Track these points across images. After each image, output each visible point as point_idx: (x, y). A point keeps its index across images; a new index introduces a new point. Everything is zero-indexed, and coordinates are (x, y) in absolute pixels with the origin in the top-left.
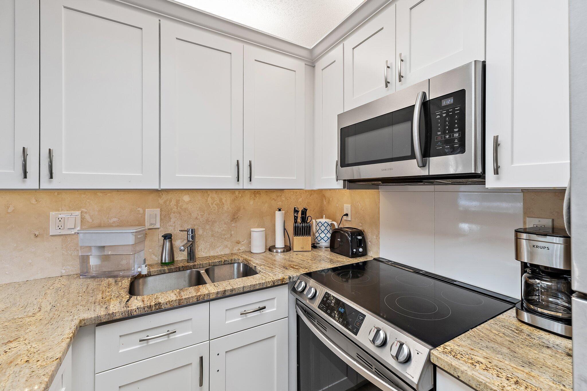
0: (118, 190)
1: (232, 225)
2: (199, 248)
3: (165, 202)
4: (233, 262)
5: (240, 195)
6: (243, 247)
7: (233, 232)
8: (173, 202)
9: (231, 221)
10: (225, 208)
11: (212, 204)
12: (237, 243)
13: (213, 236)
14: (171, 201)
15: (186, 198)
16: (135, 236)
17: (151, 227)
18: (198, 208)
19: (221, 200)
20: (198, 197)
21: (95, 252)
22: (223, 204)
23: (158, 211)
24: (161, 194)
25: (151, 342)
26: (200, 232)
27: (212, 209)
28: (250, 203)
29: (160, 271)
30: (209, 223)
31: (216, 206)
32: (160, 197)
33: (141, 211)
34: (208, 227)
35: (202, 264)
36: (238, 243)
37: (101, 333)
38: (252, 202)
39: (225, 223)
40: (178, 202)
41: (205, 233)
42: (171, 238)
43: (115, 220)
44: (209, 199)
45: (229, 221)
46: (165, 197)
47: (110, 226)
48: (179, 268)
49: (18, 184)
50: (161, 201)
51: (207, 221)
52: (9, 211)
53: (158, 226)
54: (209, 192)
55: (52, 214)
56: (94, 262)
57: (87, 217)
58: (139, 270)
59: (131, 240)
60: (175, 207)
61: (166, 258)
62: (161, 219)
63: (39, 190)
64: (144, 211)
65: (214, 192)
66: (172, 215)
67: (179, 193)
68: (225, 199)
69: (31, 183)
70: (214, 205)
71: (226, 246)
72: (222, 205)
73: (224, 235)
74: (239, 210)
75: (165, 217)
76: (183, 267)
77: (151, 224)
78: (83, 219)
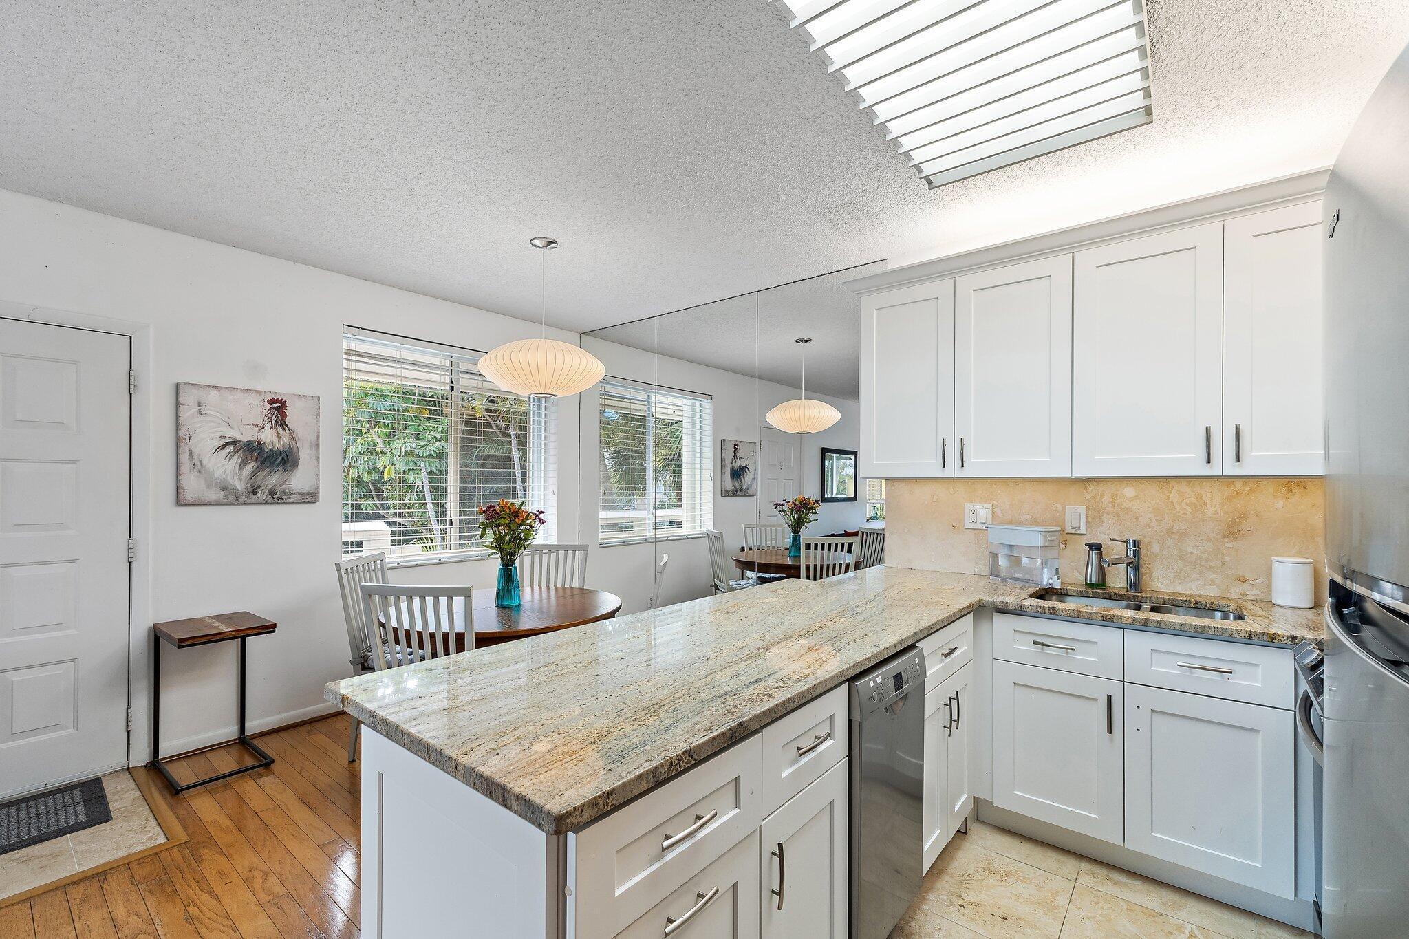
0: (1031, 479)
1: (1227, 545)
2: (1154, 575)
3: (1094, 497)
4: (1215, 608)
5: (1248, 489)
6: (1255, 592)
7: (1227, 559)
8: (1107, 498)
9: (1224, 537)
10: (1210, 511)
11: (1180, 503)
12: (1240, 580)
13: (1181, 558)
14: (1102, 496)
15: (1129, 491)
16: (1045, 536)
17: (1074, 531)
18: (1150, 510)
19: (1199, 497)
20: (1152, 490)
21: (1004, 551)
22: (1205, 504)
23: (1082, 510)
24: (1087, 485)
25: (1047, 650)
26: (1152, 548)
27: (1179, 512)
28: (1277, 505)
29: (1081, 591)
30: (1173, 536)
31: (1188, 508)
32: (1086, 488)
33: (1060, 508)
34: (1170, 542)
35: (1151, 597)
36: (1242, 580)
37: (999, 621)
38: (1280, 504)
39: (1209, 540)
40: (1114, 497)
41: (1165, 552)
42: (1100, 549)
43: (1028, 517)
44: (1173, 494)
45: (1220, 536)
46: (1093, 488)
47: (1021, 523)
48: (1110, 594)
49: (939, 473)
50: (1088, 496)
51: (1170, 532)
52: (934, 500)
53: (1083, 530)
54: (1173, 482)
55: (968, 505)
56: (1003, 562)
57: (998, 511)
58: (1050, 581)
59: (1039, 541)
60: (1110, 505)
61: (1093, 577)
62: (1088, 522)
63: (954, 479)
64: (1064, 508)
65: (1184, 482)
66: (1105, 517)
67: (1116, 484)
68: (1209, 495)
69: (948, 473)
70: (1184, 505)
71: (1212, 582)
72: (1202, 506)
73: (1207, 561)
74: (1243, 517)
75: (1094, 517)
76: (1115, 594)
77: (1073, 528)
78: (994, 513)
